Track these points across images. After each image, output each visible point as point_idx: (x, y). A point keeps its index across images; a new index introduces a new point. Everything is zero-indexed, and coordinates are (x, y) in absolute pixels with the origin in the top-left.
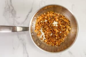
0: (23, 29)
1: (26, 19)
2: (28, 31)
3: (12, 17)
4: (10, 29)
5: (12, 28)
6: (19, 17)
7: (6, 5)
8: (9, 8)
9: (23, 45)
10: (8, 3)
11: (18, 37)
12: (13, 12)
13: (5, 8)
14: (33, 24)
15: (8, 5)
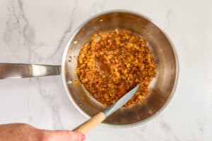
1: (59, 47)
3: (25, 44)
6: (42, 45)
7: (10, 15)
8: (18, 22)
9: (54, 110)
10: (14, 12)
11: (41, 92)
12: (27, 32)
14: (70, 57)
15: (14, 15)
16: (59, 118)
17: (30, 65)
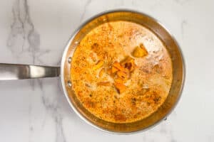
2: (57, 76)
3: (29, 51)
5: (16, 70)
6: (48, 51)
7: (15, 19)
8: (23, 27)
9: (56, 121)
10: (19, 15)
12: (32, 38)
13: (12, 27)
14: (70, 58)
15: (20, 19)
16: (62, 130)
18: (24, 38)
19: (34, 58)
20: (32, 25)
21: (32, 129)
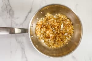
0: (22, 31)
2: (27, 33)
3: (10, 18)
4: (7, 31)
5: (9, 30)
6: (18, 18)
7: (3, 4)
9: (22, 48)
12: (11, 12)
13: (2, 8)
14: (33, 25)
17: (14, 28)
18: (7, 12)
19: (12, 21)
20: (11, 7)
21: (11, 52)
